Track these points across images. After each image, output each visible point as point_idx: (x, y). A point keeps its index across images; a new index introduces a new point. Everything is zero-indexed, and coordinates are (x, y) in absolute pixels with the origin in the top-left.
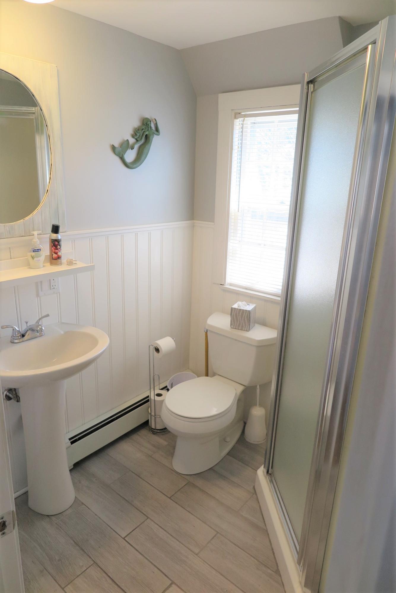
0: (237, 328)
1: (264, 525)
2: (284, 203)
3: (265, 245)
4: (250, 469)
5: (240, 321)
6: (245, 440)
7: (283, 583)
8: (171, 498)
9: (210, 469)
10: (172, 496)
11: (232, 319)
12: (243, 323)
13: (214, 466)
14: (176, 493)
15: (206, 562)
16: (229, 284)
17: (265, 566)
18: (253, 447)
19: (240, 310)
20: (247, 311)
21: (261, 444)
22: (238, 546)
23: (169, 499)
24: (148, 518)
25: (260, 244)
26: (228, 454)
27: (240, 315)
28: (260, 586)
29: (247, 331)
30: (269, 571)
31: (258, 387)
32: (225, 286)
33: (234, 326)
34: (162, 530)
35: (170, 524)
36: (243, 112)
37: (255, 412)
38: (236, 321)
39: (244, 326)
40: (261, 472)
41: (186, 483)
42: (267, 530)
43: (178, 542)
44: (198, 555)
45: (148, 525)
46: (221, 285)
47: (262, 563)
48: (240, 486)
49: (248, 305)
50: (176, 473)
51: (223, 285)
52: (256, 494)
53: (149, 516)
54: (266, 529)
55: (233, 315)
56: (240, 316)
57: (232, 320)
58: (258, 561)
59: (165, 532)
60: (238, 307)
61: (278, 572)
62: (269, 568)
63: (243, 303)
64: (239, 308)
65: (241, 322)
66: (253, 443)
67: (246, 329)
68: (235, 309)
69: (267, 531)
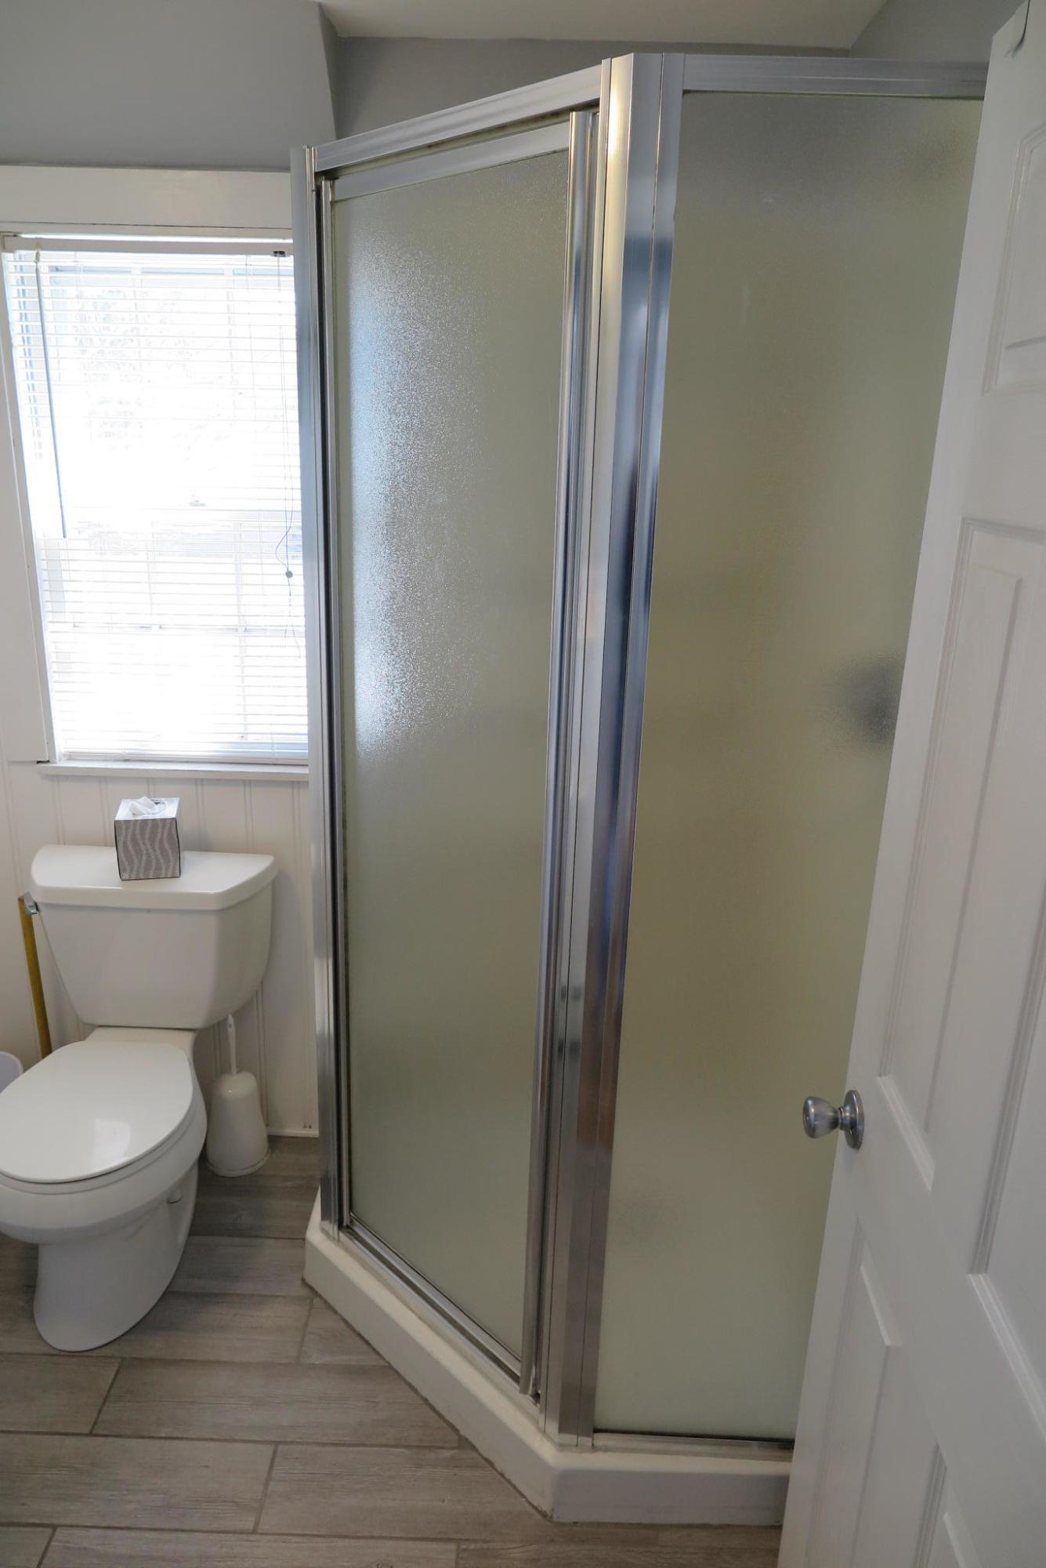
0: (142, 877)
1: (377, 1357)
2: (202, 505)
3: (161, 628)
4: (271, 1242)
5: (148, 855)
6: (217, 1176)
7: (487, 1460)
8: (94, 1432)
9: (163, 1295)
10: (95, 1423)
11: (122, 855)
12: (160, 857)
13: (171, 1282)
14: (100, 1411)
15: (287, 1535)
16: (65, 755)
17: (430, 1448)
18: (249, 1186)
19: (145, 821)
20: (168, 821)
21: (262, 1167)
22: (344, 1445)
23: (89, 1440)
24: (54, 1527)
25: (146, 627)
26: (193, 1231)
27: (147, 836)
28: (443, 1501)
29: (173, 877)
30: (447, 1454)
31: (231, 1020)
32: (54, 765)
33: (131, 870)
34: (120, 1533)
35: (130, 1502)
36: (26, 233)
37: (230, 1091)
38: (134, 857)
39: (164, 867)
40: (318, 1233)
41: (115, 1369)
42: (389, 1363)
43: (183, 1535)
44: (259, 1531)
45: (68, 1548)
46: (38, 762)
47: (418, 1447)
48: (266, 1296)
49: (156, 803)
50: (69, 1356)
51: (48, 761)
52: (320, 1296)
53: (55, 1522)
54: (386, 1364)
55: (125, 843)
56: (147, 841)
57: (123, 859)
58: (409, 1447)
59: (133, 1534)
60: (134, 814)
61: (465, 1443)
62: (442, 1448)
63: (140, 800)
64: (139, 818)
65: (152, 855)
66: (245, 1172)
67: (170, 870)
68: (127, 822)
69: (390, 1367)
